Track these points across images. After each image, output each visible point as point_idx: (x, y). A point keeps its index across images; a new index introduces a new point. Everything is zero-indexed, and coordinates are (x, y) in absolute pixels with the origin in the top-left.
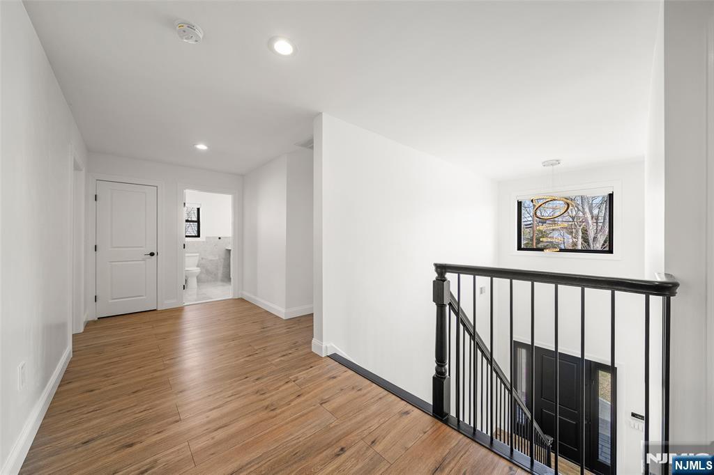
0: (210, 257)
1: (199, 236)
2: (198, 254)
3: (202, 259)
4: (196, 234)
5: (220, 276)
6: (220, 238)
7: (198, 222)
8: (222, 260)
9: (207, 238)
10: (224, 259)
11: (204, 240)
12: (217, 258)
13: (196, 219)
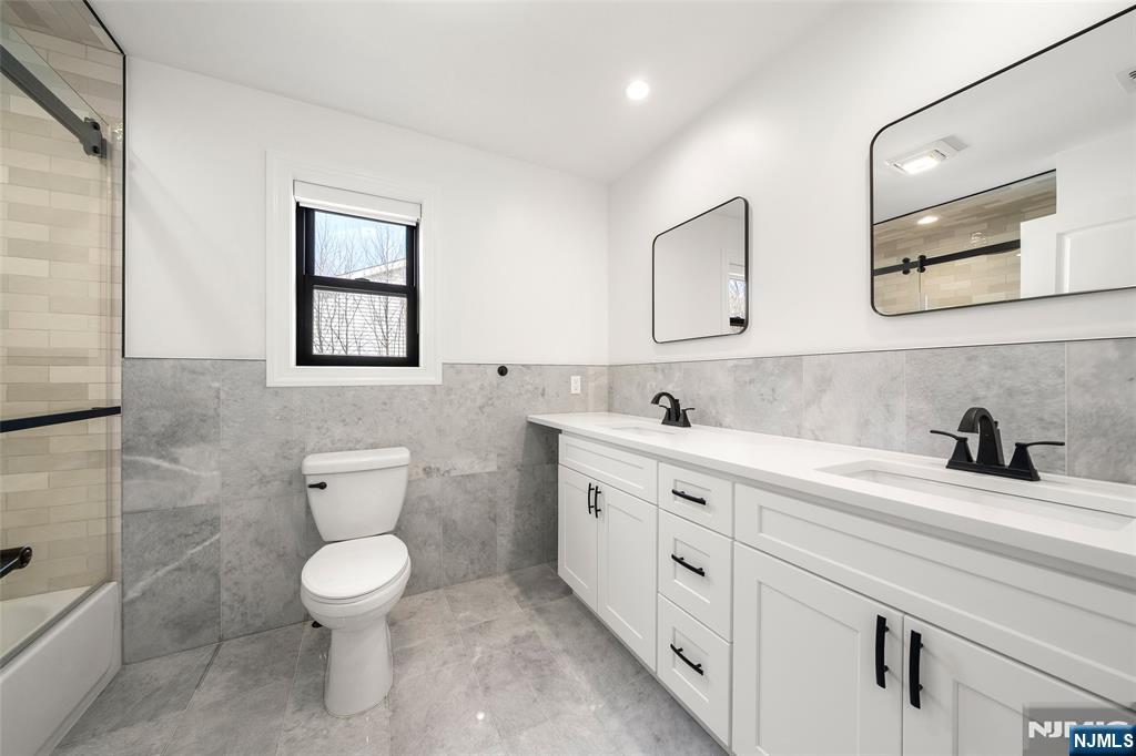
0: (464, 464)
1: (412, 359)
2: (401, 455)
3: (428, 471)
4: (400, 350)
5: (504, 545)
6: (503, 371)
7: (411, 292)
8: (512, 474)
9: (449, 367)
10: (522, 469)
11: (436, 379)
12: (492, 467)
13: (400, 280)
